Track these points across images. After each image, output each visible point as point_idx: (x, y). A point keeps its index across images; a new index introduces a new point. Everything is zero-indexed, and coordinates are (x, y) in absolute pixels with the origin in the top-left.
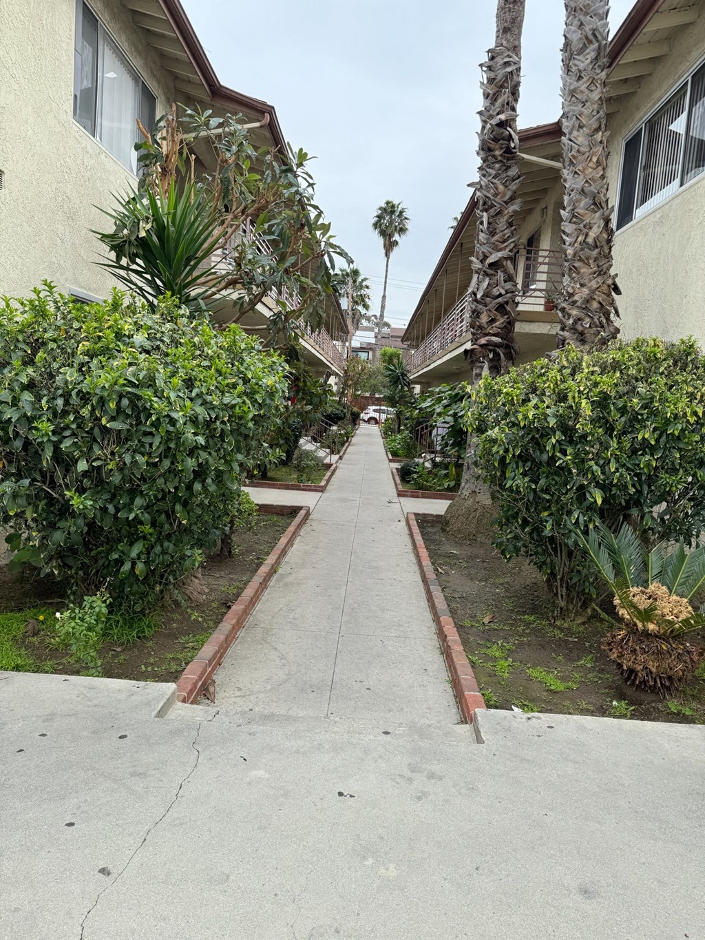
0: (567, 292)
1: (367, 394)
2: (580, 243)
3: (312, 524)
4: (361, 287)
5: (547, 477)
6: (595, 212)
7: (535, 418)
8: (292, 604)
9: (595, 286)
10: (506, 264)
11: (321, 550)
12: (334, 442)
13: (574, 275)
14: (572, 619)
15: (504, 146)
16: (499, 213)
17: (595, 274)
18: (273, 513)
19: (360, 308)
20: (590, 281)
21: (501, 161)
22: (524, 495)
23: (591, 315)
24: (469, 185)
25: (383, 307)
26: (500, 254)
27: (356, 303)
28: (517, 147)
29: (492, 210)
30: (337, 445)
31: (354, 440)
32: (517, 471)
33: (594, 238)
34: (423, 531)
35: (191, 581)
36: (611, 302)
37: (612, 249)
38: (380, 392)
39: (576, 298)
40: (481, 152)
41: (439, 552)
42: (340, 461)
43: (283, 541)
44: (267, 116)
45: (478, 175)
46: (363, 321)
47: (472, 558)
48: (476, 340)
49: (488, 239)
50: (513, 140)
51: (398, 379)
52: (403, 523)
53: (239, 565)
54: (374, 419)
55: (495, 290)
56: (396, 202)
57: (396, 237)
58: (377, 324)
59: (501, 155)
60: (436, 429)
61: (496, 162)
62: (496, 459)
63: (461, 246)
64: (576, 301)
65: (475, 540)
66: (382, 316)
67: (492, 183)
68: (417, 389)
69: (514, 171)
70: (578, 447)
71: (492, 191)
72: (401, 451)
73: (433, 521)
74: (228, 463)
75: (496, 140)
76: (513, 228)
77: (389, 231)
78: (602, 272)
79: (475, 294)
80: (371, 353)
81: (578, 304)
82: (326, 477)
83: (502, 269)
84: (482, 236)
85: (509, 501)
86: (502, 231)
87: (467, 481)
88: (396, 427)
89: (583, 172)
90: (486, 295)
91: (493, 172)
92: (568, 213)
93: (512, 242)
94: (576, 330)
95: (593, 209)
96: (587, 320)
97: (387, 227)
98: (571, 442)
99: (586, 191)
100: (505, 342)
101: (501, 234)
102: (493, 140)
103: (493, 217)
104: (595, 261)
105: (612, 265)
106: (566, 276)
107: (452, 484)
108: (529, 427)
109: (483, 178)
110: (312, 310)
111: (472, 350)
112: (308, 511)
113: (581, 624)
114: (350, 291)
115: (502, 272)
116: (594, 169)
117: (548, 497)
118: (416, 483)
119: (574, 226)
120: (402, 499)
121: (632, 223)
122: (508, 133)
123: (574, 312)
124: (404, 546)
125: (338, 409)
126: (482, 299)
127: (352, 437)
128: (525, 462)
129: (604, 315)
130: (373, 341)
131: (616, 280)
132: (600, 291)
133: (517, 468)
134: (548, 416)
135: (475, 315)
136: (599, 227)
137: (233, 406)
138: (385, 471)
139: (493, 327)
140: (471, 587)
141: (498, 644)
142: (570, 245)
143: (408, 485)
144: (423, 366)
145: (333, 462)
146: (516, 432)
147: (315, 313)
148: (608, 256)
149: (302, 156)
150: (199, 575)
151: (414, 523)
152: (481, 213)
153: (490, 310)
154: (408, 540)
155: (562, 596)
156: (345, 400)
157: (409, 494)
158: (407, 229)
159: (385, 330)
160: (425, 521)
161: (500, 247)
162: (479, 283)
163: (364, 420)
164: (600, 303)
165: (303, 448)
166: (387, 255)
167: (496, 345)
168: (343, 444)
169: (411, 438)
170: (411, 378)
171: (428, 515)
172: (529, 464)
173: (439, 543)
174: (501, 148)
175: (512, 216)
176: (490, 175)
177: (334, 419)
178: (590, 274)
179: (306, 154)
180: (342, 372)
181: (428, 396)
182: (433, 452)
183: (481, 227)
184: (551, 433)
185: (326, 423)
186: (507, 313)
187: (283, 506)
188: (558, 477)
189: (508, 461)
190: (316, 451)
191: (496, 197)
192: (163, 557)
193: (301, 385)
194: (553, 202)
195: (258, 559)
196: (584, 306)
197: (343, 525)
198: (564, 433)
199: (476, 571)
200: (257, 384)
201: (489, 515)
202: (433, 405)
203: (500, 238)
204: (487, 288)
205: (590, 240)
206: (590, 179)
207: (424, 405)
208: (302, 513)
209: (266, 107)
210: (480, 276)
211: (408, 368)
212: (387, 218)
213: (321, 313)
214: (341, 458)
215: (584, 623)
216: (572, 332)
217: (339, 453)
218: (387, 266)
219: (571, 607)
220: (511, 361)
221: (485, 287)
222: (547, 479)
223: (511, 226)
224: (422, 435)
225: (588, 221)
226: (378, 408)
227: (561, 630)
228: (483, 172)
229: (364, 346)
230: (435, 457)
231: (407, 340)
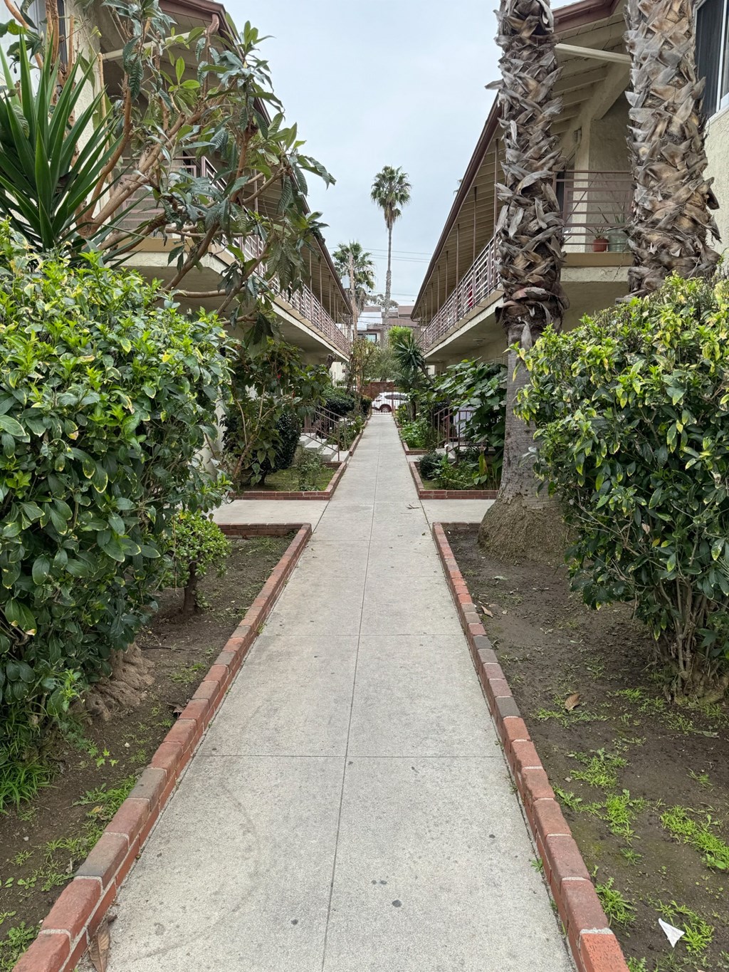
0: (644, 209)
1: (378, 380)
2: (660, 135)
3: (315, 548)
4: (363, 263)
5: (664, 486)
6: (681, 86)
7: (645, 391)
8: (276, 696)
9: (685, 196)
10: (545, 188)
11: (323, 589)
12: (342, 437)
13: (652, 183)
14: (700, 694)
15: (533, 24)
16: (531, 119)
17: (683, 178)
18: (265, 535)
19: (364, 286)
20: (677, 189)
21: (530, 46)
22: (628, 518)
23: (681, 239)
24: (488, 87)
25: (388, 284)
26: (536, 175)
27: (359, 281)
28: (552, 24)
29: (522, 116)
30: (345, 441)
31: (366, 432)
32: (613, 479)
33: (681, 125)
34: (456, 548)
35: (124, 671)
36: (707, 218)
37: (706, 142)
38: (391, 376)
39: (657, 216)
40: (503, 38)
41: (479, 578)
42: (350, 458)
43: (271, 582)
44: (215, 18)
45: (500, 71)
46: (369, 302)
47: (526, 584)
48: (511, 294)
49: (518, 157)
50: (545, 14)
51: (410, 359)
52: (429, 537)
53: (208, 624)
54: (387, 406)
55: (532, 224)
56: (395, 168)
57: (398, 206)
58: (384, 305)
59: (530, 38)
60: (458, 413)
61: (524, 49)
62: (579, 463)
63: (475, 193)
64: (658, 221)
65: (525, 557)
66: (388, 293)
67: (520, 78)
68: (432, 370)
69: (548, 60)
70: (719, 435)
71: (520, 89)
72: (418, 441)
73: (466, 532)
74: (103, 517)
75: (521, 16)
76: (552, 138)
77: (389, 200)
78: (693, 175)
79: (506, 233)
80: (378, 335)
81: (661, 224)
82: (333, 481)
83: (540, 196)
84: (510, 154)
85: (600, 527)
86: (537, 143)
87: (509, 481)
88: (412, 414)
89: (659, 28)
90: (522, 231)
91: (520, 63)
92: (640, 93)
93: (551, 158)
94: (660, 262)
95: (678, 82)
96: (676, 246)
97: (386, 195)
98: (705, 427)
99: (665, 56)
100: (550, 293)
101: (536, 147)
102: (518, 17)
103: (523, 125)
104: (683, 159)
105: (706, 164)
106: (639, 187)
107: (484, 478)
108: (636, 407)
109: (507, 73)
110: (279, 256)
111: (506, 308)
112: (310, 529)
113: (716, 702)
114: (351, 268)
115: (540, 199)
116: (676, 22)
117: (667, 518)
118: (440, 480)
119: (650, 111)
120: (425, 502)
121: (715, 116)
122: (538, 4)
123: (656, 237)
124: (433, 574)
125: (345, 399)
126: (516, 238)
127: (364, 428)
128: (627, 462)
129: (699, 237)
130: (380, 321)
131: (712, 187)
132: (691, 204)
133: (613, 473)
134: (668, 386)
135: (507, 260)
136: (687, 108)
137: (91, 409)
138: (402, 465)
139: (532, 275)
140: (534, 639)
141: (599, 756)
142: (643, 141)
143: (431, 483)
144: (437, 342)
145: (342, 460)
146: (610, 416)
147: (284, 261)
148: (700, 152)
149: (251, 34)
150: (139, 660)
151: (443, 538)
152: (507, 123)
153: (527, 252)
154: (437, 563)
155: (685, 663)
156: (355, 388)
157: (432, 495)
158: (408, 196)
159: (393, 309)
160: (456, 533)
161: (535, 166)
162: (510, 217)
163: (376, 409)
164: (693, 221)
165: (306, 447)
166: (389, 226)
167: (538, 298)
168: (353, 438)
169: (429, 425)
170: (425, 356)
171: (459, 524)
172: (632, 466)
173: (479, 565)
174: (530, 27)
175: (549, 122)
176: (516, 68)
177: (340, 409)
178: (677, 180)
179: (256, 31)
180: (349, 357)
181: (446, 376)
182: (456, 440)
183: (508, 141)
184: (673, 415)
185: (332, 416)
186: (551, 254)
187: (278, 525)
188: (684, 485)
189: (598, 464)
190: (320, 449)
191: (526, 97)
192: (12, 689)
193: (286, 370)
194: (589, 120)
195: (236, 611)
196: (669, 227)
197: (352, 546)
198: (695, 413)
199: (536, 606)
200: (146, 363)
201: (541, 523)
202: (454, 385)
203: (535, 152)
204: (522, 222)
205: (674, 129)
206: (671, 38)
207: (443, 387)
208: (302, 532)
209: (213, 7)
210: (511, 208)
211: (420, 345)
212: (387, 185)
213: (293, 260)
214: (351, 454)
215: (719, 701)
216: (653, 265)
217: (348, 448)
218: (390, 238)
219: (698, 677)
220: (559, 319)
221: (519, 222)
222: (664, 489)
223: (549, 136)
224: (441, 422)
225: (671, 100)
226: (390, 394)
227: (687, 714)
228: (507, 65)
229: (371, 328)
230: (459, 446)
231: (418, 315)
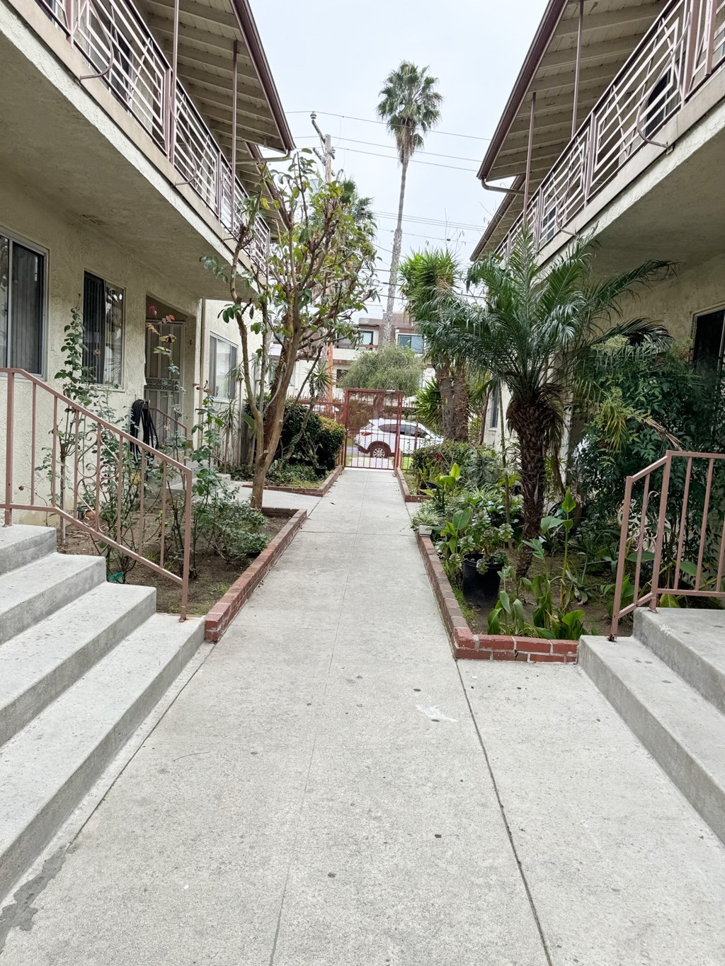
4: (359, 215)
56: (418, 65)
57: (419, 130)
80: (376, 334)
158: (437, 115)
166: (404, 160)
218: (404, 178)
